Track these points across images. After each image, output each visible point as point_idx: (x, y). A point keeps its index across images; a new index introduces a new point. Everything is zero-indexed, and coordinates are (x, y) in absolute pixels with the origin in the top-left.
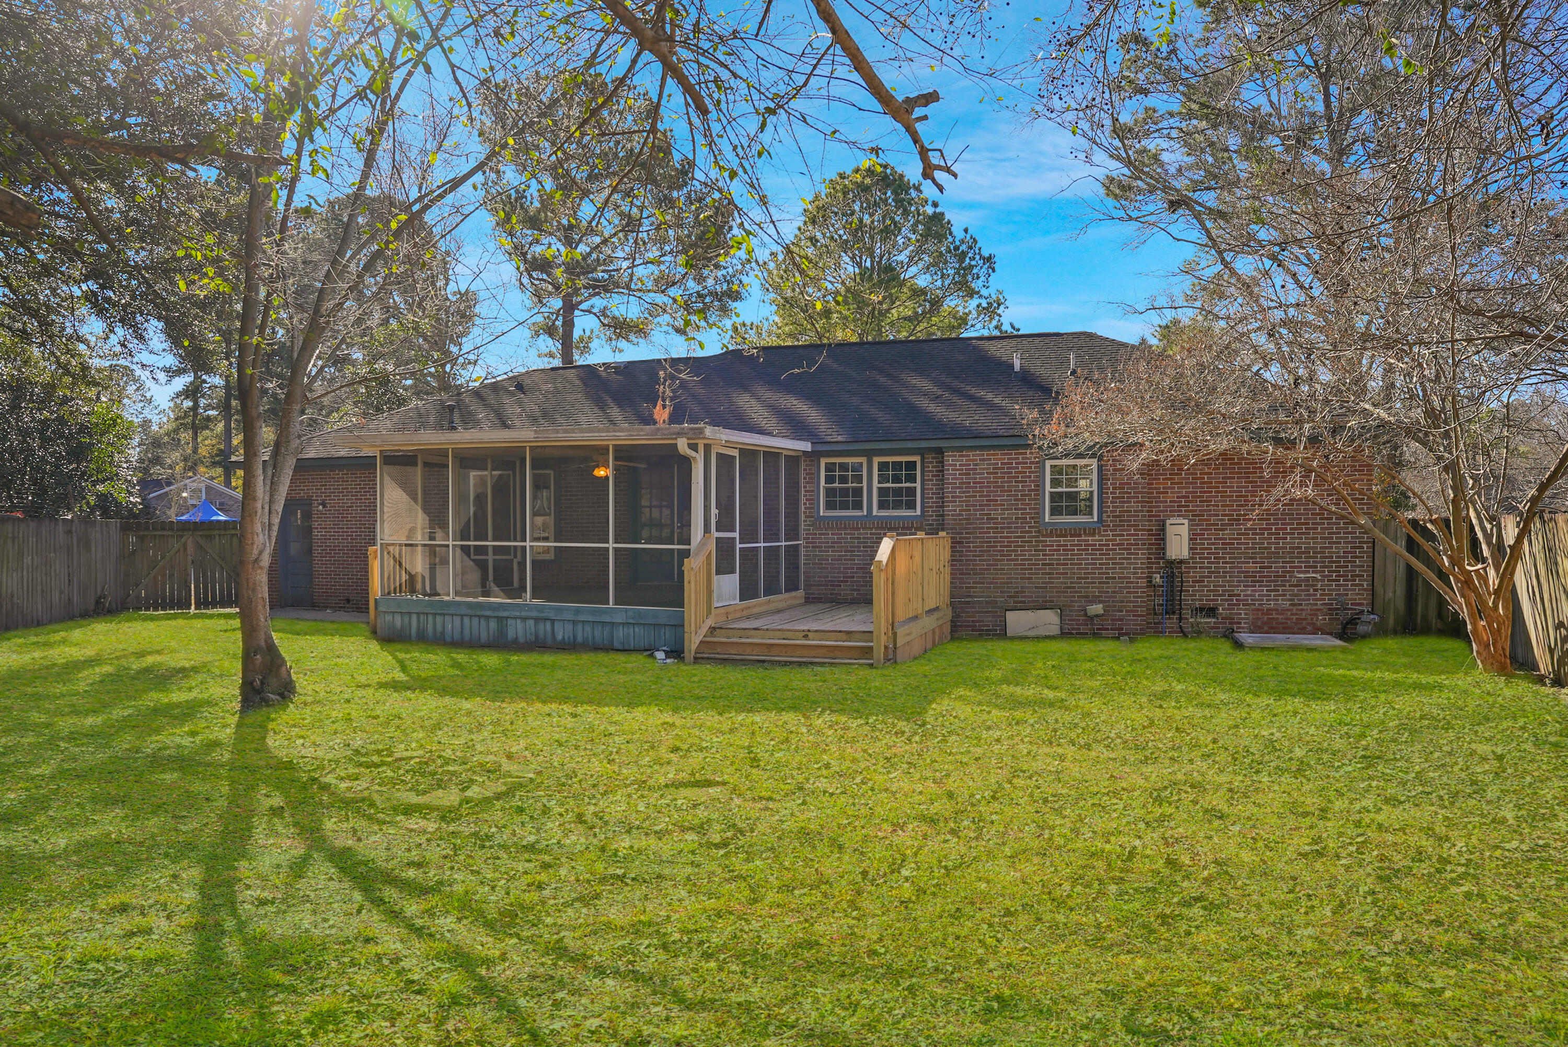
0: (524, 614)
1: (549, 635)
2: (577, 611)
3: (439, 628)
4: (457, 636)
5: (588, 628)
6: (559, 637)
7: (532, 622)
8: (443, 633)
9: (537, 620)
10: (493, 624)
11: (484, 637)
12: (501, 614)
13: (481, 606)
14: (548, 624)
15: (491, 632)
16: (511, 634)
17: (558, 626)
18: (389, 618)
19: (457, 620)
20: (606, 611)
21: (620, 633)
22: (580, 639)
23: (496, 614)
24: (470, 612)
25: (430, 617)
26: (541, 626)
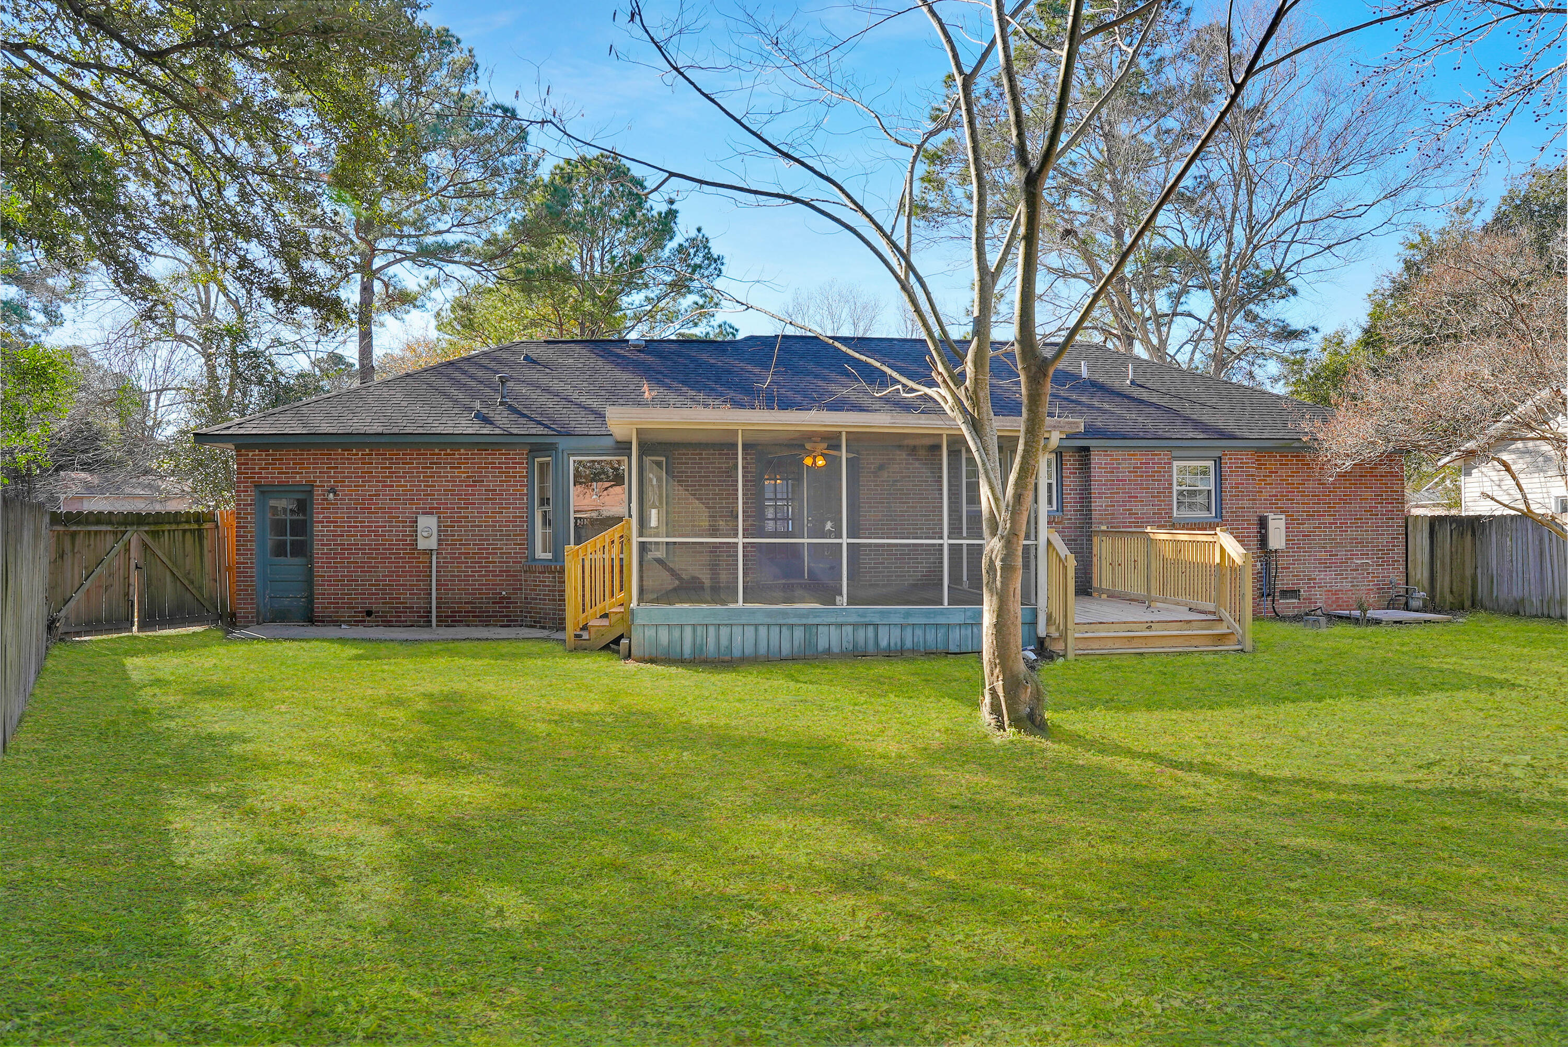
0: (840, 620)
1: (871, 642)
2: (908, 614)
3: (724, 642)
4: (749, 650)
5: (919, 632)
6: (884, 643)
7: (850, 629)
8: (730, 647)
9: (855, 625)
10: (799, 634)
11: (786, 649)
12: (811, 621)
13: (784, 613)
14: (871, 629)
15: (796, 643)
16: (822, 644)
17: (883, 632)
18: (650, 633)
19: (750, 631)
20: (942, 613)
21: (955, 635)
22: (908, 644)
23: (804, 621)
24: (769, 621)
25: (712, 630)
26: (861, 633)
